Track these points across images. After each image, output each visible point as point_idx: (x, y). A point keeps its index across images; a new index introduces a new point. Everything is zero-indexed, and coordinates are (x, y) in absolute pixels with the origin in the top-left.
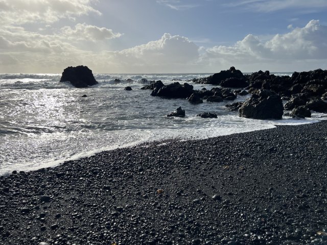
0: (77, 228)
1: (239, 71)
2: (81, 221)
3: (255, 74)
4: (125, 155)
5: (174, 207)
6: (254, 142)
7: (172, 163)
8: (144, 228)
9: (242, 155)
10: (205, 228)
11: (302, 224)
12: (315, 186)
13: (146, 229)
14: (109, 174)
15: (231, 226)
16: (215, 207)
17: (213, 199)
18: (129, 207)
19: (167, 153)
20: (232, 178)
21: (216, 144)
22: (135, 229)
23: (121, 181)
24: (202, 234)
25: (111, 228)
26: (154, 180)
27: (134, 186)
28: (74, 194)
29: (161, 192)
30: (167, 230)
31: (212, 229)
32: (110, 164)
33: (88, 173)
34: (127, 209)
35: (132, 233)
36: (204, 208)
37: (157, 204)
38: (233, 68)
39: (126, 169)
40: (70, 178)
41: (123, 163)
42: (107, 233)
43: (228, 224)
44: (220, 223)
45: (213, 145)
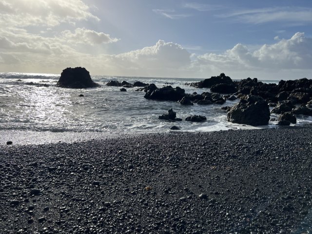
0: (64, 222)
1: (228, 78)
2: (68, 215)
3: (244, 81)
4: (116, 153)
5: (161, 205)
6: (241, 145)
7: (161, 161)
8: (130, 224)
9: (229, 156)
10: (191, 226)
11: (287, 225)
12: (300, 189)
13: (133, 225)
14: (99, 170)
15: (216, 225)
16: (201, 206)
17: (200, 197)
18: (117, 203)
19: (157, 152)
20: (219, 177)
21: (204, 145)
22: (121, 224)
23: (111, 177)
24: (187, 232)
25: (97, 223)
26: (143, 177)
27: (123, 182)
28: (64, 189)
29: (149, 189)
30: (152, 226)
31: (197, 227)
32: (101, 161)
33: (79, 169)
34: (114, 204)
35: (118, 229)
36: (190, 206)
37: (144, 200)
38: (223, 75)
39: (116, 165)
40: (61, 172)
41: (113, 160)
42: (93, 228)
43: (214, 222)
44: (205, 221)
45: (202, 146)
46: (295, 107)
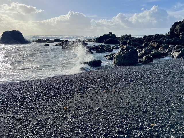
0: (12, 134)
1: (114, 35)
2: (14, 130)
4: (44, 87)
5: (73, 117)
6: (122, 76)
7: (73, 90)
8: (55, 130)
9: (114, 84)
10: (91, 127)
13: (56, 131)
14: (33, 99)
15: (105, 125)
16: (97, 115)
17: (97, 110)
18: (46, 119)
20: (108, 97)
21: (100, 78)
22: (49, 131)
23: (41, 103)
24: (89, 131)
25: (34, 132)
26: (62, 101)
27: (50, 106)
28: (11, 114)
29: (66, 108)
30: (68, 130)
31: (95, 127)
32: (34, 93)
33: (20, 100)
34: (44, 120)
35: (47, 134)
36: (91, 116)
37: (63, 115)
38: (111, 33)
39: (45, 95)
40: (7, 103)
41: (43, 92)
42: (31, 136)
44: (99, 124)
46: (152, 52)
